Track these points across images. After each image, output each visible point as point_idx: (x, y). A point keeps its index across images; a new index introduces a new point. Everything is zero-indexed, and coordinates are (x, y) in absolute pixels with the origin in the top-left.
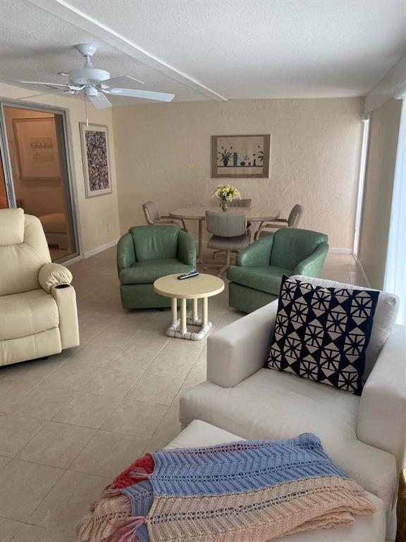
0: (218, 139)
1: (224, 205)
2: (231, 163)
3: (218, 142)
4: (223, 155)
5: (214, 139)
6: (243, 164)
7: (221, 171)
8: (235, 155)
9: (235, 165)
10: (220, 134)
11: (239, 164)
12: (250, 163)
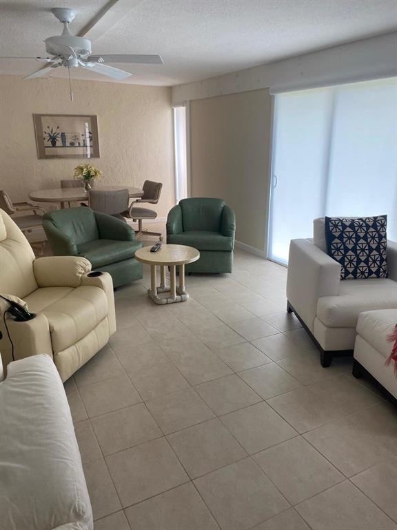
0: (42, 117)
1: (87, 185)
2: (59, 143)
3: (42, 121)
4: (50, 135)
5: (37, 118)
6: (72, 144)
7: (49, 151)
8: (63, 135)
9: (64, 146)
10: (43, 113)
11: (68, 144)
12: (79, 143)
